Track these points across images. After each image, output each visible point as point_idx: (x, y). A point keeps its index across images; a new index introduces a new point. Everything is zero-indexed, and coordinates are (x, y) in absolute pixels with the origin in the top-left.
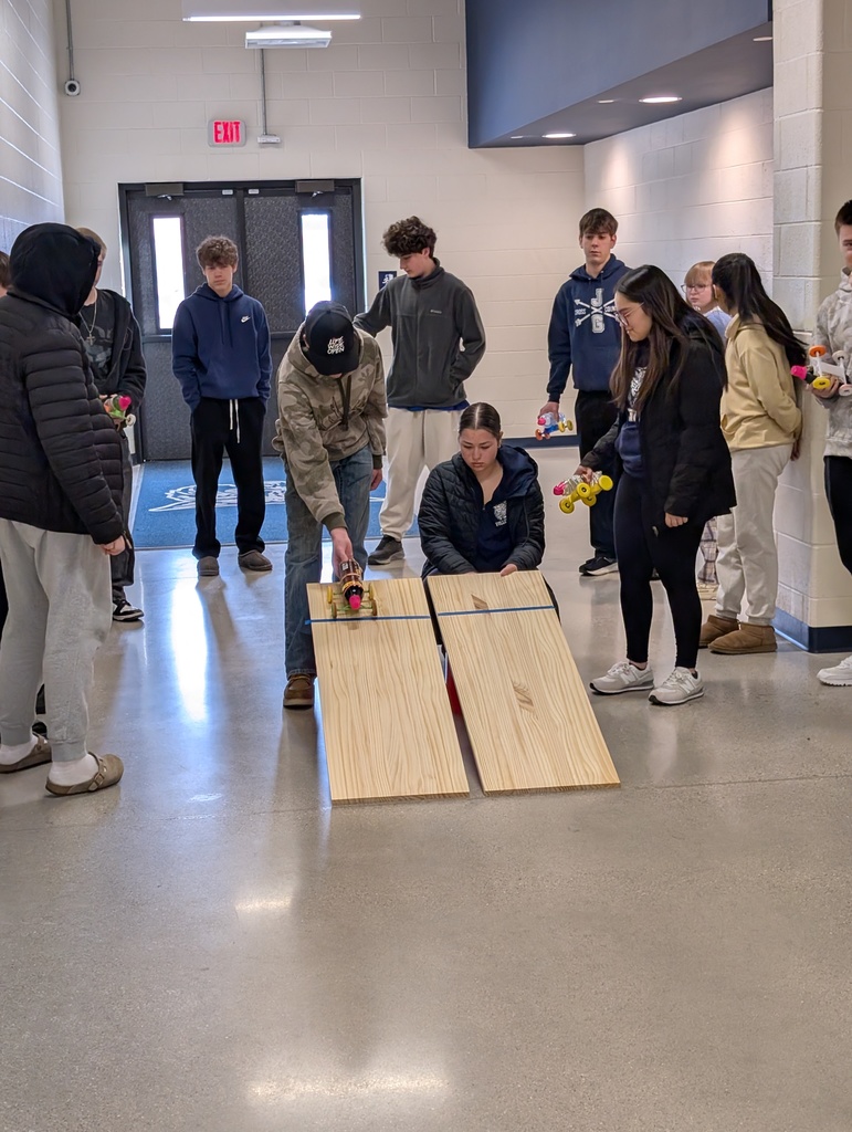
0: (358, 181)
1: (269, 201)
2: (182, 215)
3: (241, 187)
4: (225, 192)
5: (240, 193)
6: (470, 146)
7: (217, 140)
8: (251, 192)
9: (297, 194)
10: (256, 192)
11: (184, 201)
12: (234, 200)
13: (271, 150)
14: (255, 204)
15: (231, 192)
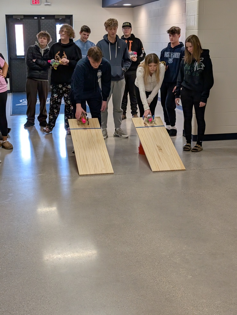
0: (72, 16)
1: (47, 21)
2: (23, 24)
3: (39, 16)
4: (35, 18)
5: (39, 18)
6: (103, 7)
7: (33, 3)
8: (42, 18)
9: (55, 19)
10: (44, 18)
11: (24, 20)
12: (37, 20)
13: (48, 6)
14: (43, 21)
15: (37, 18)
